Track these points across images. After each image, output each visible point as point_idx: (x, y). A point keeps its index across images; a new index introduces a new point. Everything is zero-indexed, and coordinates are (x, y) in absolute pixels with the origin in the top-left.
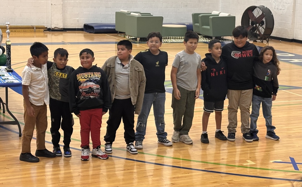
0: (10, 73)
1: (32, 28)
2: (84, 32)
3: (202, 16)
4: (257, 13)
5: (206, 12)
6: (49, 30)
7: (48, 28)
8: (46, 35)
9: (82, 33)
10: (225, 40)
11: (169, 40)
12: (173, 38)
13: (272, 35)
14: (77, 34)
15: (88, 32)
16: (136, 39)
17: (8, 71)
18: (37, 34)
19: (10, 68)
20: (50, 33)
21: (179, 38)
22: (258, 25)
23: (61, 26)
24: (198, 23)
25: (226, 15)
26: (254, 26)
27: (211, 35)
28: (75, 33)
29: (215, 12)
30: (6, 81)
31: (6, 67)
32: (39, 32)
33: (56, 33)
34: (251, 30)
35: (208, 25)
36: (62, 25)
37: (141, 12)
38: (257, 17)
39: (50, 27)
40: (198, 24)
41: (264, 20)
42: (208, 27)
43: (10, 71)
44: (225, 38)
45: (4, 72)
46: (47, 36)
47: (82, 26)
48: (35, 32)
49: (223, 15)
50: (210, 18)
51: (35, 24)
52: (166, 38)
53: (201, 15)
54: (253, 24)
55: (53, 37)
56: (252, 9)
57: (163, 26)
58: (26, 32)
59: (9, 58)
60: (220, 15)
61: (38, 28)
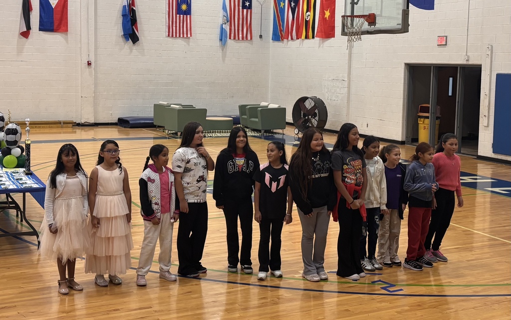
0: (29, 176)
1: (59, 123)
2: (119, 127)
3: (250, 108)
4: (309, 104)
5: (254, 104)
6: (78, 125)
7: (77, 122)
8: (74, 130)
9: (116, 128)
10: (276, 133)
11: (213, 134)
12: (218, 132)
13: (326, 127)
14: (110, 129)
15: (122, 126)
16: (176, 134)
17: (27, 174)
18: (65, 130)
19: (29, 170)
20: (79, 129)
21: (225, 132)
22: (310, 117)
23: (92, 121)
24: (246, 115)
25: (275, 106)
26: (306, 118)
27: (260, 128)
28: (108, 128)
29: (263, 104)
30: (24, 186)
31: (24, 169)
32: (67, 127)
33: (87, 128)
34: (302, 122)
35: (257, 118)
36: (93, 119)
37: (183, 104)
38: (309, 108)
39: (80, 122)
40: (246, 117)
41: (316, 111)
42: (257, 120)
43: (29, 174)
44: (275, 131)
45: (23, 175)
46: (75, 132)
47: (115, 120)
48: (62, 127)
49: (272, 106)
50: (259, 110)
51: (62, 118)
52: (210, 132)
53: (248, 107)
54: (305, 115)
55: (83, 132)
56: (304, 99)
57: (207, 118)
58: (52, 127)
59: (29, 159)
60: (269, 107)
61: (65, 123)
